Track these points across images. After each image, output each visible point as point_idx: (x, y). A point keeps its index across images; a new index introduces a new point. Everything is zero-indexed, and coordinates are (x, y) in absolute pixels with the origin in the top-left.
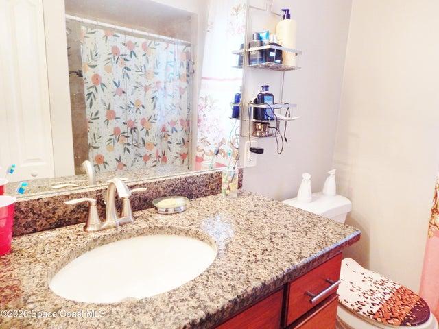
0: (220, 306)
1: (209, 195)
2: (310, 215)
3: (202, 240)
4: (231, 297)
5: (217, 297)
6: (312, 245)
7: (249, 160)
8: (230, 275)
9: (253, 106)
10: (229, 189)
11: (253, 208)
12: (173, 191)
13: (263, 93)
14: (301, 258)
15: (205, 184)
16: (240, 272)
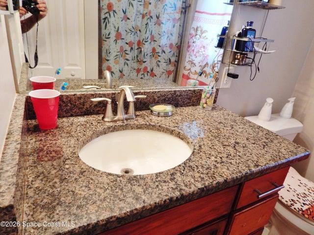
0: (192, 190)
1: (190, 106)
2: (269, 132)
3: (182, 139)
4: (200, 185)
5: (190, 184)
6: (268, 157)
7: (225, 82)
8: (201, 170)
9: (236, 39)
10: (206, 103)
11: (223, 121)
12: (165, 99)
13: (248, 28)
14: (258, 166)
15: (188, 97)
16: (208, 168)
